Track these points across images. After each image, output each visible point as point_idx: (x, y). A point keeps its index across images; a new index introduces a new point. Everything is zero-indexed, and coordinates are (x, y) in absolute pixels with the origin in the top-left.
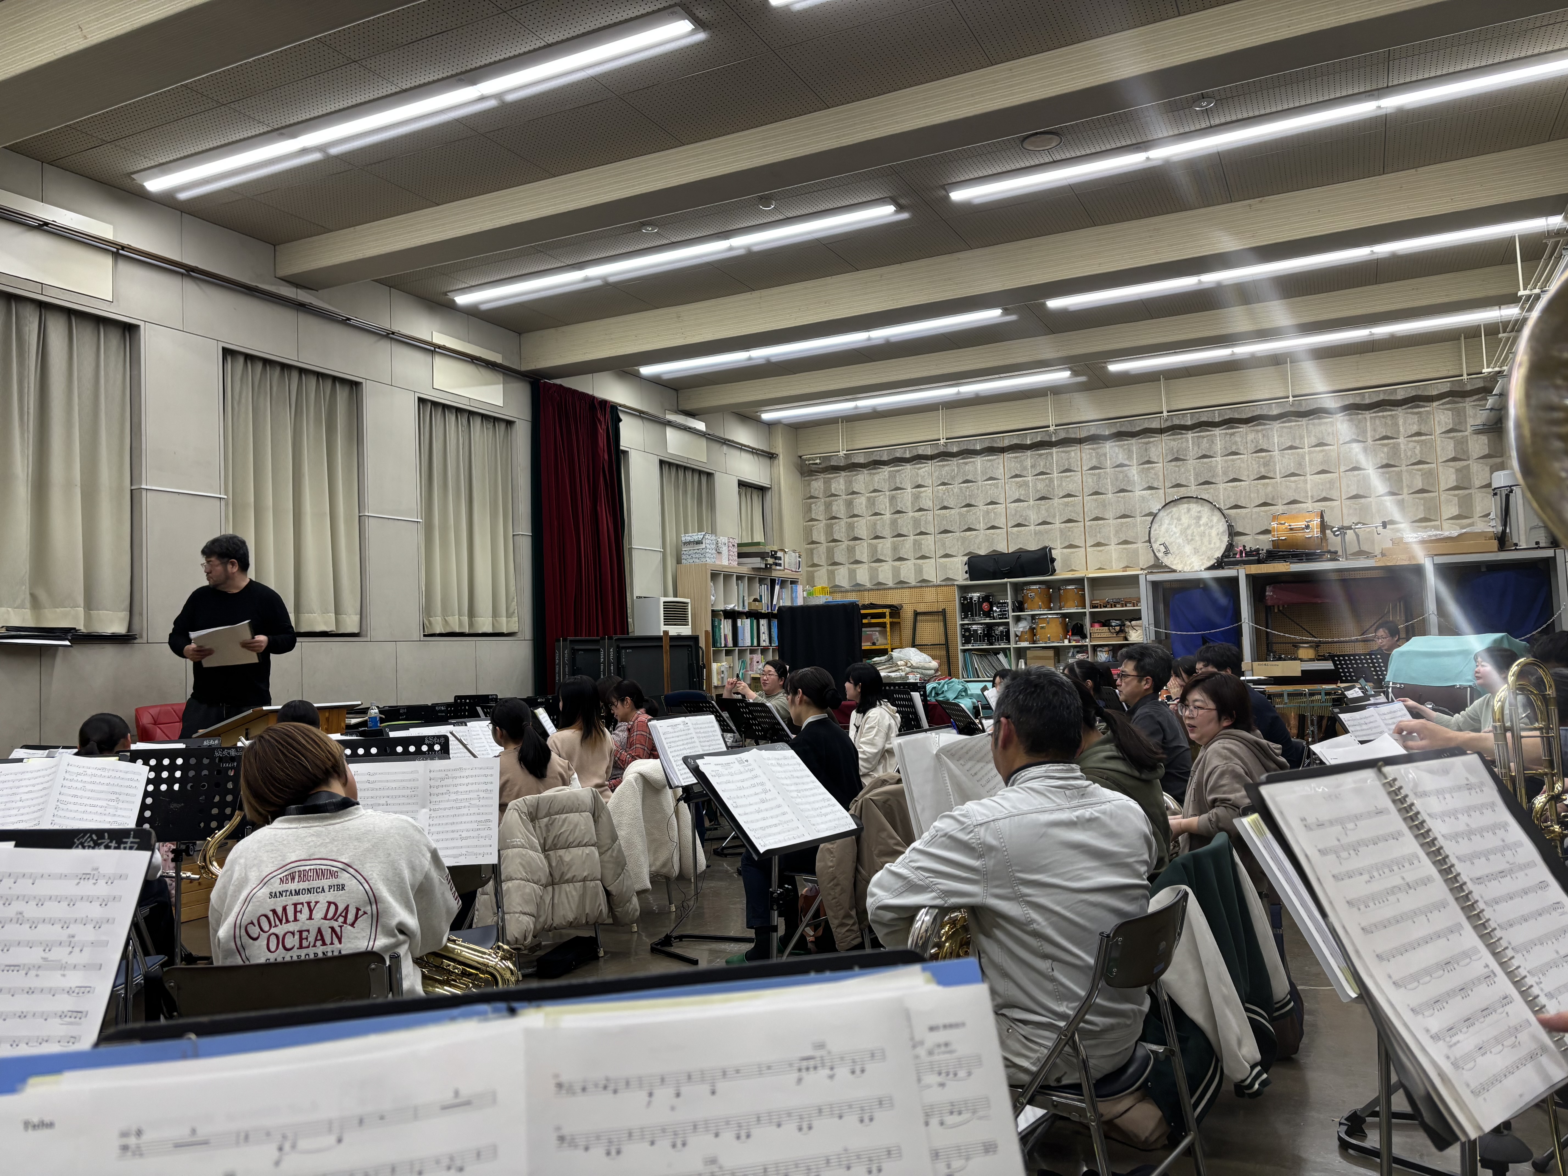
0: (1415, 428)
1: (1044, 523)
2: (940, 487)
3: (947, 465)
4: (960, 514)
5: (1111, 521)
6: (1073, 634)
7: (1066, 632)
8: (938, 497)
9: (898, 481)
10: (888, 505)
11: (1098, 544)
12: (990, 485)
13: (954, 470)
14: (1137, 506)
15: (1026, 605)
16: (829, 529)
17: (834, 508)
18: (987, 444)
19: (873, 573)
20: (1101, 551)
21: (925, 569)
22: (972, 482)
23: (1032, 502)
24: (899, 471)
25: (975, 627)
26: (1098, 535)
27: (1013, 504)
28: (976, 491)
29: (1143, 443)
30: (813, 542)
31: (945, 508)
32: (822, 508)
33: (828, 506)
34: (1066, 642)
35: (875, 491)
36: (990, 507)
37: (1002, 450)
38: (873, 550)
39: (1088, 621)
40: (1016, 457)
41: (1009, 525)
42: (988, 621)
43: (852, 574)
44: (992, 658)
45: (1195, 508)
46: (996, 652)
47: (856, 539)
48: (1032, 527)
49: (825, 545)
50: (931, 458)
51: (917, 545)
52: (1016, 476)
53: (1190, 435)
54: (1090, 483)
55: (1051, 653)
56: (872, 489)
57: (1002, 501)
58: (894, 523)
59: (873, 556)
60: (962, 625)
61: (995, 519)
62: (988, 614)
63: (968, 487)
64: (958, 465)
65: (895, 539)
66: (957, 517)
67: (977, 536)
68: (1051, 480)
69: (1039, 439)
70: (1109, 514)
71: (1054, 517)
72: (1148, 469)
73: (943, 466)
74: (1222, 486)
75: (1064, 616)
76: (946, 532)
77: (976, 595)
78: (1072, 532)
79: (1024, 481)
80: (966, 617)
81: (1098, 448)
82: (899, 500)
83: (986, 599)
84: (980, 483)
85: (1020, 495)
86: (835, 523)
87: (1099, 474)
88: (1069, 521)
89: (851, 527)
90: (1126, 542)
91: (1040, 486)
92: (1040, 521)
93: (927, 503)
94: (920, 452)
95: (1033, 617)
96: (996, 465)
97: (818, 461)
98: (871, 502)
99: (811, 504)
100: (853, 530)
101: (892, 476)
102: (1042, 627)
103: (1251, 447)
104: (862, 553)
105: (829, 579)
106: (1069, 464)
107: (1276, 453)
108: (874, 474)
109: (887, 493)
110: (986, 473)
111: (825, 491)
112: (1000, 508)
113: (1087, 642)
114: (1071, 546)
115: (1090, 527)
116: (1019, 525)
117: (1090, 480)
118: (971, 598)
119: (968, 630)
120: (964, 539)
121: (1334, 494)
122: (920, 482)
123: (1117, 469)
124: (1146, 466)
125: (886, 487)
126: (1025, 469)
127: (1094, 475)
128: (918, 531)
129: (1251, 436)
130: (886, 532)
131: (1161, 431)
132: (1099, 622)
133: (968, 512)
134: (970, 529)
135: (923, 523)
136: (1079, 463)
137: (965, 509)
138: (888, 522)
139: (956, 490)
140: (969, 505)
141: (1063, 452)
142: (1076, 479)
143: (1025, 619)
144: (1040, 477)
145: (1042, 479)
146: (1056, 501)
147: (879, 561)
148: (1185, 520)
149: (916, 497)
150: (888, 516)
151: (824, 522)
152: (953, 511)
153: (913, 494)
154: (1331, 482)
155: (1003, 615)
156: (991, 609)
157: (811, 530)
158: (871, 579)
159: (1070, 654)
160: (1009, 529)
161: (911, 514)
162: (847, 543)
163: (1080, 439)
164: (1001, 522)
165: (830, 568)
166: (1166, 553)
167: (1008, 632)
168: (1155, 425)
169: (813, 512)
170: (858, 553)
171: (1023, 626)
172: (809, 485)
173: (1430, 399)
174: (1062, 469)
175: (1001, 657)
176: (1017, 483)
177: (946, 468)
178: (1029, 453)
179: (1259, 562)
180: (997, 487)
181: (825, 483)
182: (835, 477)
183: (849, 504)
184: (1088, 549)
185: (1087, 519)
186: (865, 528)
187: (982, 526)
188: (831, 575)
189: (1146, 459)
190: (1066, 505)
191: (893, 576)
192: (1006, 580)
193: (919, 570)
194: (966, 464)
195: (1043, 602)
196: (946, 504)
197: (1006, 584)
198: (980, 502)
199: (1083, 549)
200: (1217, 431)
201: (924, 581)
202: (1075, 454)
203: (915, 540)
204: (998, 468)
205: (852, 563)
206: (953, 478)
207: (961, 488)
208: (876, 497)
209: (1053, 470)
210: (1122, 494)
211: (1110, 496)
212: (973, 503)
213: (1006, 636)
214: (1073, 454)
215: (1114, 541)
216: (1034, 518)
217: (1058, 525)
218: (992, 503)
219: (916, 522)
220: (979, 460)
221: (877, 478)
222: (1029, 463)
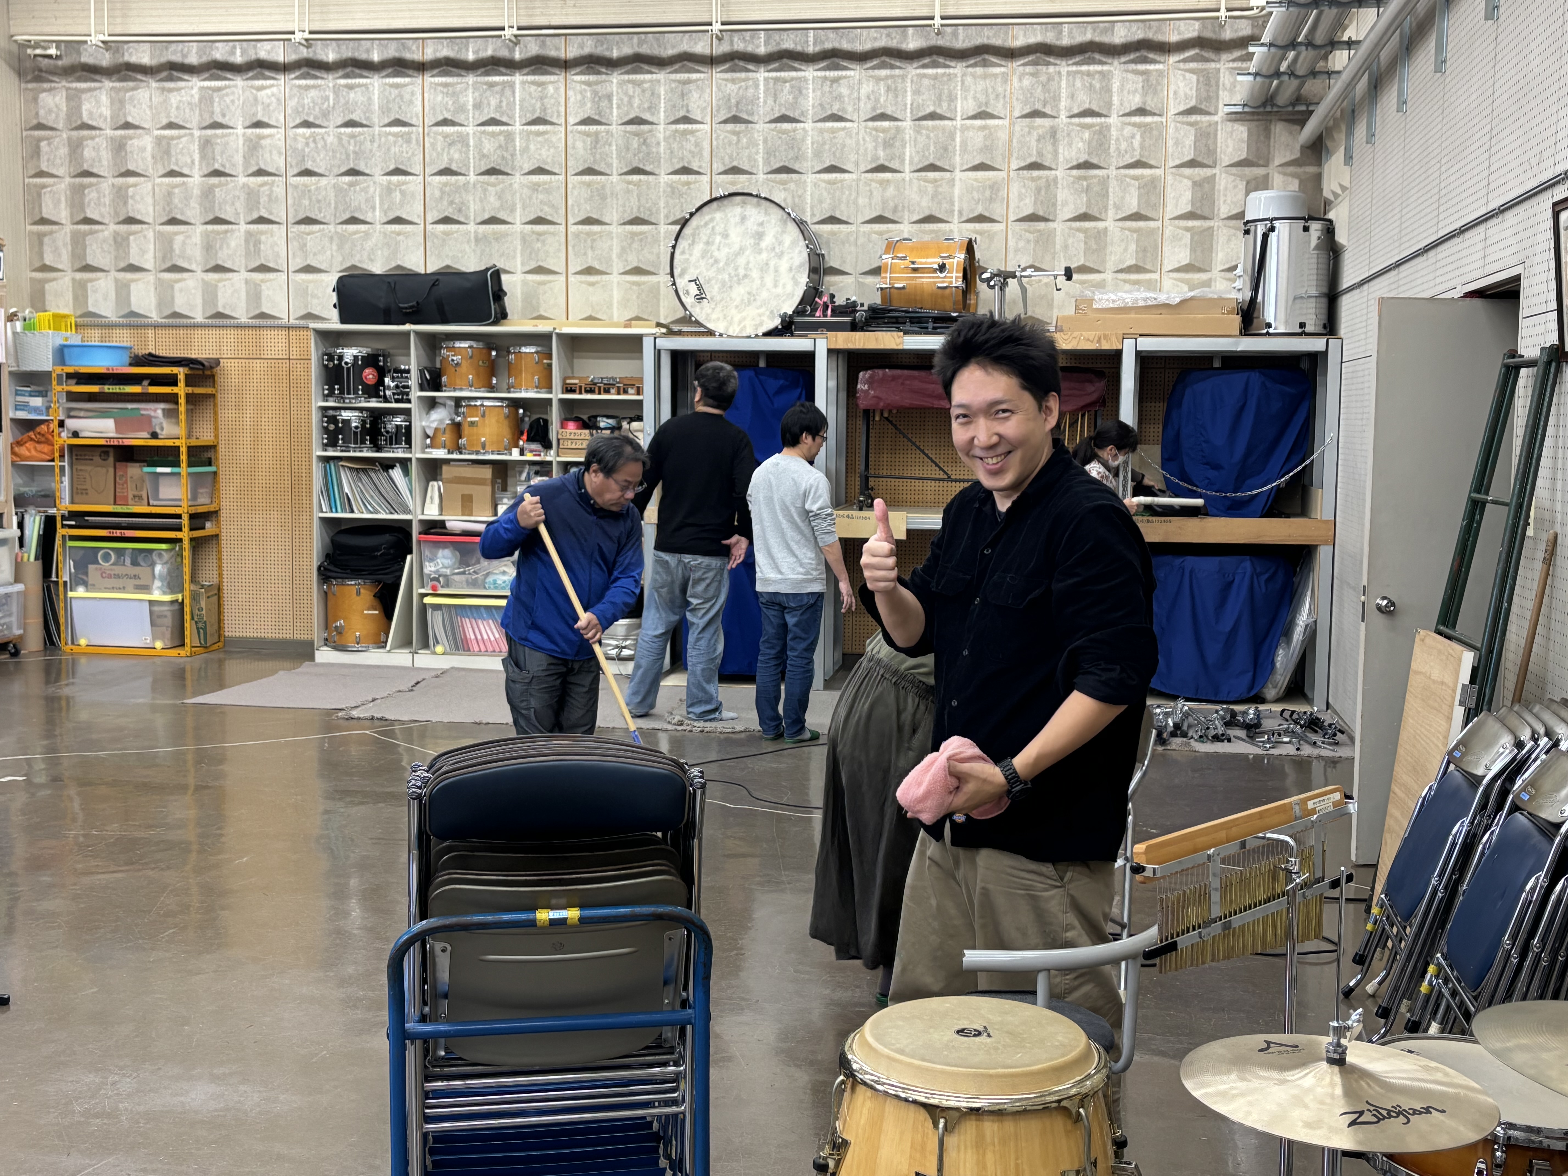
0: (1136, 101)
1: (493, 220)
2: (301, 131)
3: (314, 87)
4: (338, 189)
5: (615, 229)
6: (530, 439)
7: (517, 433)
8: (295, 150)
9: (217, 109)
10: (197, 157)
11: (589, 271)
12: (395, 135)
13: (327, 98)
14: (662, 204)
15: (444, 379)
16: (77, 195)
17: (88, 153)
18: (391, 52)
19: (165, 293)
20: (592, 284)
21: (266, 291)
22: (362, 125)
23: (472, 178)
24: (219, 89)
25: (346, 415)
26: (590, 253)
27: (438, 178)
28: (368, 144)
29: (679, 82)
30: (43, 221)
31: (307, 173)
32: (64, 151)
33: (76, 147)
34: (515, 455)
35: (171, 126)
36: (395, 179)
37: (421, 67)
38: (166, 245)
39: (555, 415)
40: (446, 85)
41: (430, 219)
42: (374, 404)
43: (123, 292)
44: (379, 477)
45: (754, 213)
46: (387, 465)
47: (131, 221)
48: (471, 227)
49: (69, 228)
50: (284, 68)
51: (252, 243)
52: (445, 122)
53: (762, 75)
54: (580, 148)
55: (487, 473)
56: (165, 122)
57: (417, 169)
58: (208, 194)
59: (164, 259)
60: (325, 409)
61: (402, 204)
62: (373, 391)
63: (353, 136)
64: (336, 90)
65: (210, 227)
66: (332, 194)
67: (367, 234)
68: (509, 137)
69: (489, 53)
70: (613, 215)
71: (513, 210)
72: (685, 133)
73: (307, 88)
74: (810, 178)
75: (515, 403)
76: (308, 221)
77: (349, 353)
78: (543, 242)
79: (460, 135)
80: (331, 394)
81: (597, 83)
82: (218, 149)
83: (371, 360)
84: (377, 129)
85: (451, 160)
86: (91, 185)
87: (597, 134)
88: (539, 221)
89: (121, 195)
90: (637, 271)
91: (489, 146)
92: (487, 216)
93: (274, 161)
94: (263, 55)
95: (458, 401)
96: (407, 97)
97: (53, 51)
98: (164, 148)
99: (40, 140)
100: (125, 203)
101: (206, 99)
102: (472, 424)
103: (866, 109)
104: (143, 252)
105: (76, 298)
106: (544, 110)
107: (907, 124)
108: (171, 90)
109: (197, 133)
110: (389, 110)
111: (69, 117)
112: (413, 184)
113: (550, 456)
114: (540, 270)
115: (577, 235)
116: (446, 220)
117: (579, 144)
118: (341, 358)
119: (333, 420)
120: (343, 239)
121: (996, 211)
122: (260, 117)
123: (629, 128)
124: (682, 127)
125: (194, 120)
126: (462, 109)
127: (588, 134)
128: (255, 216)
129: (867, 88)
130: (193, 212)
131: (711, 61)
132: (577, 419)
133: (351, 185)
134: (353, 220)
135: (264, 199)
136: (562, 109)
137: (347, 179)
138: (196, 192)
139: (330, 139)
140: (353, 172)
141: (533, 83)
142: (554, 139)
143: (444, 405)
144: (490, 129)
145: (493, 135)
146: (518, 180)
147: (175, 269)
148: (736, 237)
149: (253, 147)
150: (196, 180)
151: (68, 180)
152: (323, 181)
153: (248, 140)
154: (994, 187)
155: (403, 394)
156: (381, 382)
157: (39, 195)
158: (160, 305)
159: (524, 476)
160: (429, 227)
161: (242, 180)
162: (113, 227)
163: (566, 62)
164: (413, 211)
165: (79, 276)
166: (700, 298)
167: (409, 428)
168: (701, 47)
169: (44, 158)
170: (134, 250)
171: (439, 417)
172: (35, 99)
173: (1165, 48)
174: (530, 117)
175: (396, 473)
176: (446, 136)
177: (313, 93)
178: (471, 79)
179: (854, 327)
180: (409, 141)
181: (68, 99)
182: (90, 90)
183: (119, 147)
184: (572, 279)
185: (571, 220)
186: (149, 200)
187: (378, 216)
188: (80, 292)
189: (682, 113)
190: (535, 187)
191: (205, 302)
192: (407, 327)
193: (255, 295)
194: (351, 87)
195: (477, 375)
196: (309, 165)
197: (407, 334)
198: (376, 168)
199: (563, 278)
200: (810, 73)
201: (263, 315)
202: (557, 89)
203: (249, 234)
204: (411, 102)
205: (124, 270)
206: (325, 114)
207: (339, 137)
208: (172, 138)
209: (512, 117)
210: (635, 178)
211: (615, 178)
212: (362, 168)
213: (405, 436)
214: (551, 89)
215: (618, 266)
216: (475, 208)
217: (518, 227)
218: (398, 172)
219: (252, 197)
220: (376, 83)
221: (174, 99)
222: (469, 98)
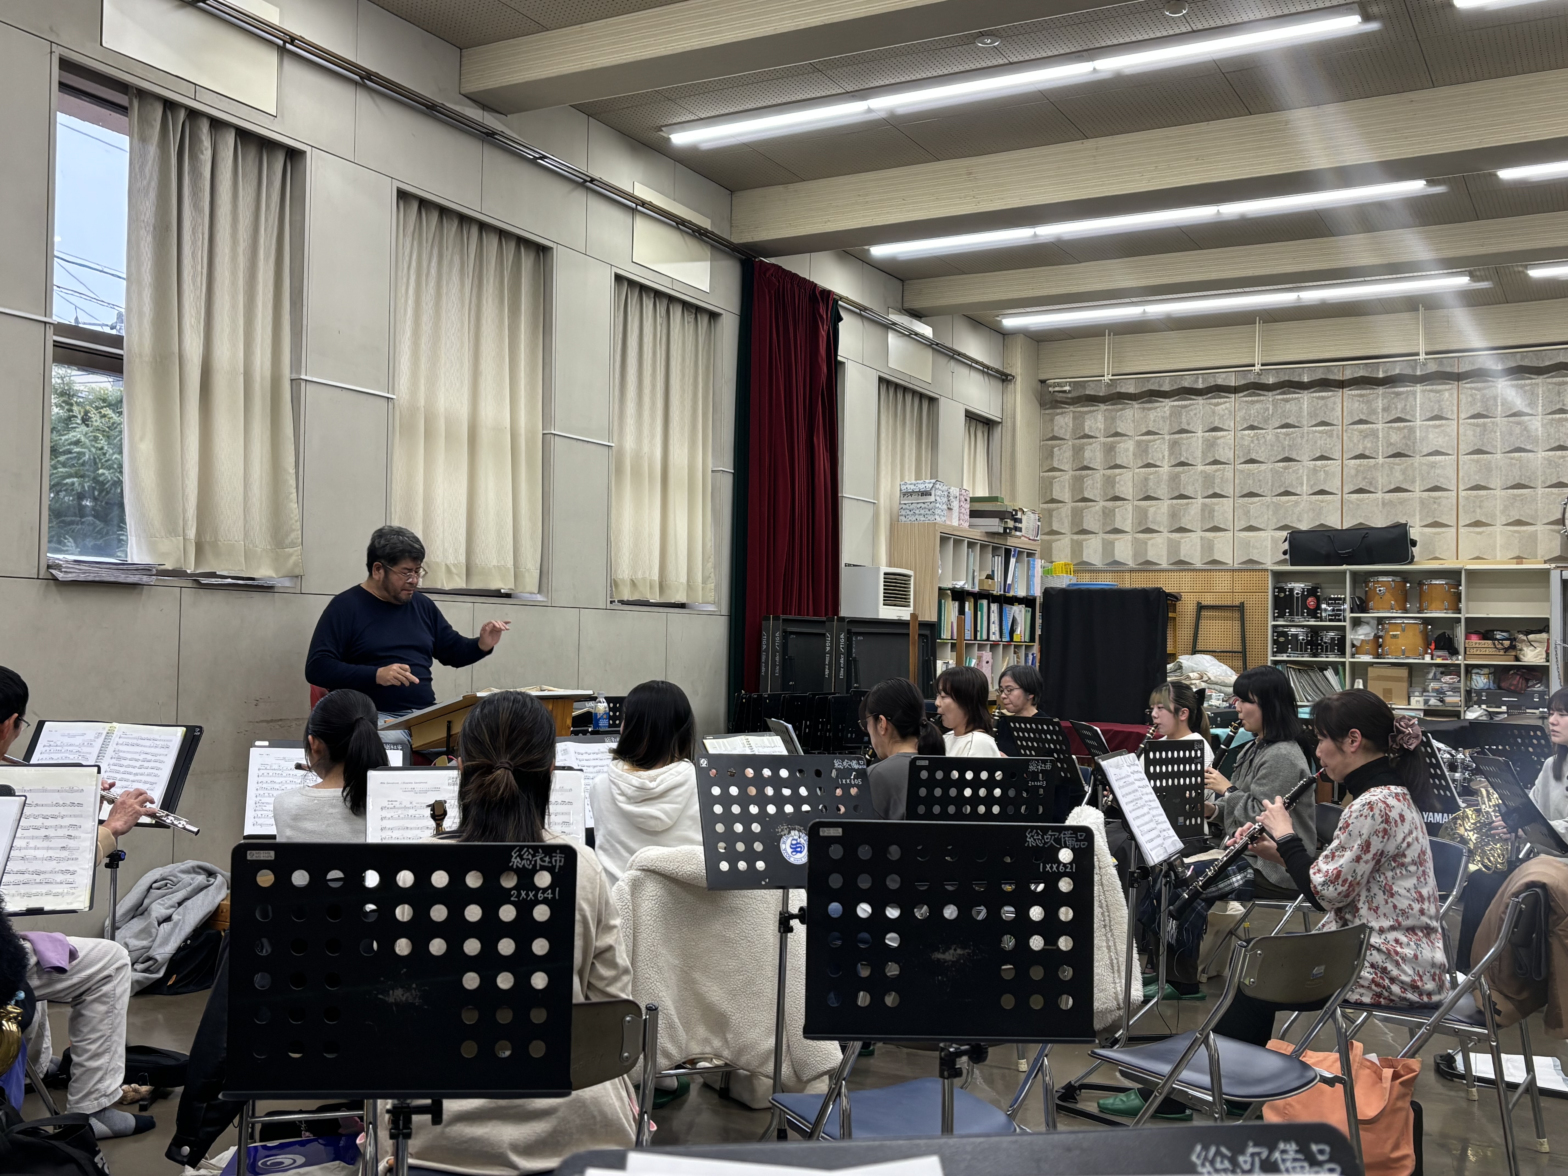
1: (1397, 490)
2: (1248, 432)
3: (1258, 402)
4: (1275, 472)
5: (1498, 492)
6: (1438, 648)
7: (1427, 645)
8: (1241, 446)
9: (1184, 420)
10: (1167, 453)
11: (1478, 524)
12: (1319, 432)
13: (1267, 409)
15: (1370, 604)
16: (1077, 482)
17: (1087, 454)
18: (1318, 375)
19: (1139, 548)
20: (1480, 533)
21: (1217, 546)
22: (1295, 427)
23: (1381, 460)
24: (1186, 407)
25: (1294, 630)
26: (1478, 511)
27: (1353, 461)
28: (1299, 440)
30: (1053, 501)
31: (1252, 461)
32: (1069, 454)
33: (1078, 451)
34: (1427, 659)
35: (1149, 433)
36: (1319, 463)
37: (1342, 384)
38: (1141, 514)
40: (1361, 396)
41: (1346, 490)
42: (1313, 622)
43: (1108, 547)
44: (1316, 675)
46: (1322, 666)
47: (1116, 499)
48: (1379, 495)
49: (1070, 505)
50: (1236, 390)
51: (1207, 511)
52: (1361, 422)
54: (1470, 435)
55: (1404, 671)
56: (1144, 430)
57: (1336, 455)
58: (1174, 479)
59: (1140, 523)
60: (1275, 627)
61: (1325, 481)
63: (1287, 434)
64: (1275, 403)
65: (1175, 501)
66: (1270, 475)
67: (1296, 502)
68: (1411, 430)
69: (1396, 372)
70: (1497, 482)
71: (1413, 482)
72: (1560, 420)
73: (1253, 403)
75: (1427, 621)
76: (1252, 495)
77: (1298, 587)
78: (1438, 504)
79: (1372, 430)
81: (1484, 388)
82: (1182, 448)
83: (1312, 592)
84: (1305, 429)
85: (1365, 448)
86: (1088, 476)
87: (1484, 424)
88: (1435, 489)
89: (1110, 482)
90: (1519, 523)
91: (1395, 437)
92: (1392, 487)
93: (1225, 454)
94: (1219, 382)
95: (1380, 620)
96: (1329, 405)
97: (1066, 388)
98: (1142, 449)
99: (1054, 447)
100: (1112, 487)
101: (1175, 414)
102: (1392, 636)
104: (1124, 519)
105: (1073, 552)
106: (1440, 409)
108: (1149, 409)
109: (1168, 437)
110: (1315, 415)
111: (1075, 430)
112: (1334, 466)
114: (1435, 524)
115: (1466, 498)
116: (1360, 491)
117: (1469, 433)
118: (1291, 590)
119: (1284, 634)
120: (1277, 506)
122: (1216, 424)
123: (1512, 419)
125: (1166, 428)
126: (1374, 412)
127: (1477, 425)
128: (1210, 492)
130: (1163, 491)
132: (1479, 633)
133: (1285, 468)
134: (1287, 493)
135: (1216, 481)
136: (1455, 408)
137: (1282, 464)
138: (1166, 477)
139: (1270, 437)
140: (1287, 460)
141: (1431, 391)
142: (1448, 430)
143: (1369, 623)
144: (1395, 425)
145: (1397, 429)
146: (1417, 460)
147: (1147, 530)
149: (1210, 445)
150: (1165, 469)
151: (1071, 472)
152: (1264, 467)
153: (1205, 440)
155: (1337, 616)
156: (1319, 607)
157: (1051, 484)
158: (1136, 556)
160: (1346, 496)
161: (1200, 468)
162: (1103, 503)
163: (1459, 375)
164: (1334, 485)
165: (1076, 537)
167: (1342, 640)
169: (1056, 459)
170: (1118, 518)
171: (1365, 633)
172: (1052, 421)
174: (1429, 415)
176: (1361, 431)
177: (1256, 406)
178: (1381, 390)
180: (1331, 436)
181: (1076, 418)
182: (1091, 412)
183: (1110, 450)
184: (1461, 530)
185: (1461, 487)
186: (1130, 484)
187: (1305, 489)
188: (1077, 547)
189: (1558, 407)
190: (1433, 465)
191: (1170, 554)
192: (1346, 567)
193: (1207, 547)
194: (1286, 401)
195: (1397, 601)
196: (1253, 456)
198: (1304, 456)
199: (1454, 530)
201: (1214, 562)
202: (1451, 394)
203: (1204, 505)
204: (1333, 409)
205: (1109, 532)
206: (1265, 420)
207: (1277, 436)
208: (1149, 441)
209: (1414, 416)
210: (1517, 455)
211: (1499, 456)
212: (1294, 456)
213: (1340, 646)
214: (1446, 394)
215: (1501, 519)
216: (1382, 480)
217: (1417, 494)
218: (1322, 458)
219: (1208, 479)
220: (1306, 399)
221: (1152, 415)
222: (1380, 404)
